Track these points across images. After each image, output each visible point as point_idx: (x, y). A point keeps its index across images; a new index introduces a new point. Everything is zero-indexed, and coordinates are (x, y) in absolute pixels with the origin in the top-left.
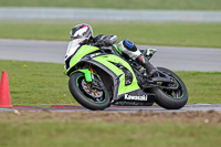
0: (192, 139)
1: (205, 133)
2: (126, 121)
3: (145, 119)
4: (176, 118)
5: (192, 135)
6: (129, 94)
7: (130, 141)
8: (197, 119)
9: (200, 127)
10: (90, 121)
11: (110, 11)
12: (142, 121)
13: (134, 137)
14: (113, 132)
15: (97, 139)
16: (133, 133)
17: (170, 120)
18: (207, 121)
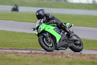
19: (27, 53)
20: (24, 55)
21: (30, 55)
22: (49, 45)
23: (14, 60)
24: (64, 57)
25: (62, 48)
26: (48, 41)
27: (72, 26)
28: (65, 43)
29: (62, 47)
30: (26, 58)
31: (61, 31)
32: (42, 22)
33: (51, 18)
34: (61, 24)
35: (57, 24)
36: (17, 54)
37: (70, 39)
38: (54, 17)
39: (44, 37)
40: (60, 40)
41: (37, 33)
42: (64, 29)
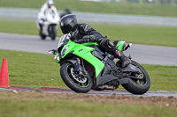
1: (166, 114)
2: (102, 102)
3: (118, 101)
4: (143, 101)
5: (156, 115)
10: (74, 101)
11: (88, 14)
12: (116, 103)
14: (93, 110)
16: (109, 112)
17: (138, 103)
18: (168, 105)
19: (107, 97)
20: (102, 100)
21: (111, 100)
22: (81, 81)
24: (174, 104)
25: (107, 86)
26: (78, 72)
27: (129, 46)
28: (112, 77)
29: (107, 84)
30: (105, 106)
31: (104, 56)
32: (68, 38)
33: (88, 32)
34: (107, 43)
35: (99, 42)
37: (123, 70)
38: (93, 30)
39: (72, 66)
40: (103, 71)
41: (58, 59)
42: (113, 52)
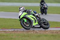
0: (28, 38)
1: (32, 36)
2: (10, 33)
3: (16, 32)
4: (24, 32)
5: (28, 37)
6: (35, 25)
7: (12, 38)
8: (30, 32)
9: (31, 35)
12: (15, 33)
13: (13, 37)
14: (7, 36)
15: (2, 38)
16: (12, 36)
17: (22, 33)
18: (32, 33)
19: (12, 31)
20: (10, 32)
21: (13, 32)
23: (4, 36)
24: (35, 32)
36: (5, 32)
